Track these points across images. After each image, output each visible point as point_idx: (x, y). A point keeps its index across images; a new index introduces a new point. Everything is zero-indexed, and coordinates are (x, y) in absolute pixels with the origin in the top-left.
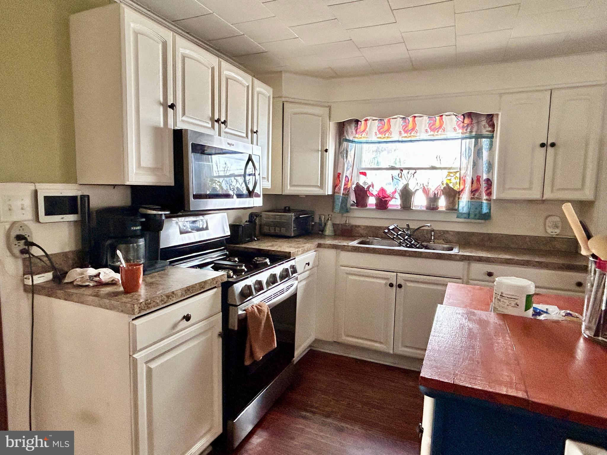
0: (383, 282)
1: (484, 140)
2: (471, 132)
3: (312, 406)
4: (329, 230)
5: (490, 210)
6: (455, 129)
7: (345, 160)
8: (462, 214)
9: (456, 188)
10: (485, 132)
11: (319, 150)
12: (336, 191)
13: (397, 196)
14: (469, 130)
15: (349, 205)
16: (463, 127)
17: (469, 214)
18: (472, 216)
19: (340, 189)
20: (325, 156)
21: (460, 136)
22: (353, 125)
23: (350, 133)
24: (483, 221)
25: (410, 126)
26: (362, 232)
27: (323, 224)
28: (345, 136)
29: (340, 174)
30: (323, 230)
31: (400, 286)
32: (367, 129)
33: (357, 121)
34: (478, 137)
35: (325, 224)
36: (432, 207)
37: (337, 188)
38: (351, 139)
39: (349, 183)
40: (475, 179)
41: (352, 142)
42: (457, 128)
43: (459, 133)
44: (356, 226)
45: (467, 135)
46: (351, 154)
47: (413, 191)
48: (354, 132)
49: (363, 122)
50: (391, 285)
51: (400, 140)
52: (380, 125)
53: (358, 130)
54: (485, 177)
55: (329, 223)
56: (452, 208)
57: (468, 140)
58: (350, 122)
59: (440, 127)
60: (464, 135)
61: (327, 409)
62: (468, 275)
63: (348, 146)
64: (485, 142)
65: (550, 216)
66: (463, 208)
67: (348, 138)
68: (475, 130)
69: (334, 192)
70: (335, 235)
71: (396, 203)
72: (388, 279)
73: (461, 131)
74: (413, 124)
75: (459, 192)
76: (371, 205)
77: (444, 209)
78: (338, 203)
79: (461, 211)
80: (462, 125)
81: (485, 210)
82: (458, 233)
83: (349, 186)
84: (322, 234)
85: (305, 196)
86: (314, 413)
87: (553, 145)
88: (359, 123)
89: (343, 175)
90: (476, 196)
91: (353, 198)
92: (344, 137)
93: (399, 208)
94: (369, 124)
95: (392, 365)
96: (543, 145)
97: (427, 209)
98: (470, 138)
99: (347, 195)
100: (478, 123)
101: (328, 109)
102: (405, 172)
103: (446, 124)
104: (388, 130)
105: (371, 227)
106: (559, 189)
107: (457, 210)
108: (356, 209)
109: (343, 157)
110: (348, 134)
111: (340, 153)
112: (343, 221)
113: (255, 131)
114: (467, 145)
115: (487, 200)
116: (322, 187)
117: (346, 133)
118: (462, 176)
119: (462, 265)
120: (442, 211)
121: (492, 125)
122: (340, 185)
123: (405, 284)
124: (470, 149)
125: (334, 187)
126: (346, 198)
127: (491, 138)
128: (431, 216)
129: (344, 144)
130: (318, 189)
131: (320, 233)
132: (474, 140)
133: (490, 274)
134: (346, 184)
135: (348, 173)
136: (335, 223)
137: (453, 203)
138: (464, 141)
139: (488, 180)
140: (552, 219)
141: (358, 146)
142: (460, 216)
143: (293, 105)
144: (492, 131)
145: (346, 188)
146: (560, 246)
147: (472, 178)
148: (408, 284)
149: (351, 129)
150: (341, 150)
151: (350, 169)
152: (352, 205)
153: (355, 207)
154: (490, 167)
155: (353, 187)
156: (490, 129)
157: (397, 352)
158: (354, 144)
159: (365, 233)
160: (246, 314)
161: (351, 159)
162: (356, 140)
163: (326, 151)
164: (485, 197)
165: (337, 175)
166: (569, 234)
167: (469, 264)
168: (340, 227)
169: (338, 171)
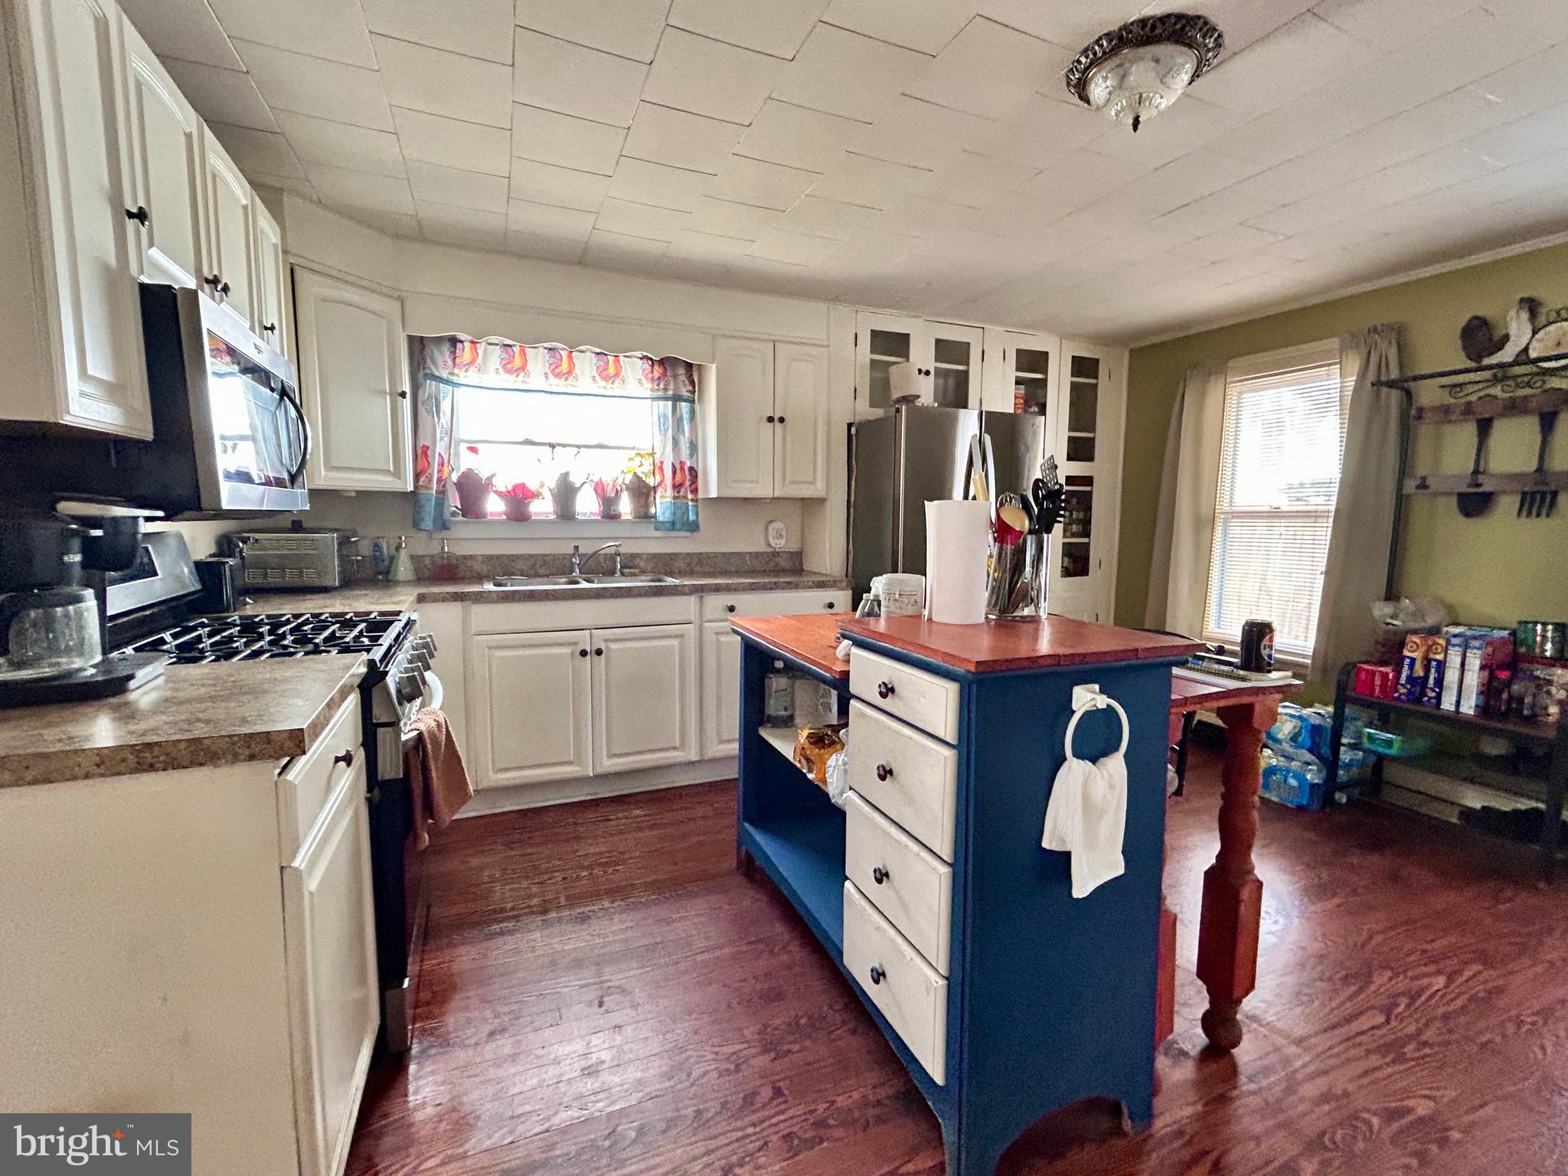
0: (567, 650)
1: (684, 404)
2: (665, 389)
3: (503, 910)
4: (404, 569)
5: (697, 515)
6: (640, 382)
7: (436, 419)
8: (663, 523)
9: (651, 481)
10: (685, 393)
11: (385, 393)
12: (421, 483)
13: (546, 493)
14: (662, 386)
15: (447, 516)
16: (652, 379)
17: (673, 523)
18: (678, 526)
19: (430, 480)
20: (399, 404)
21: (649, 394)
22: (446, 348)
23: (440, 362)
24: (688, 534)
25: (565, 366)
26: (477, 567)
27: (387, 561)
28: (430, 369)
29: (428, 447)
30: (387, 572)
31: (599, 652)
32: (479, 361)
33: (454, 341)
34: (676, 399)
35: (392, 559)
36: (610, 514)
37: (422, 479)
38: (445, 375)
39: (446, 469)
40: (678, 467)
41: (447, 382)
42: (644, 381)
43: (646, 389)
44: (465, 557)
45: (661, 394)
46: (445, 406)
47: (577, 485)
48: (450, 362)
49: (467, 345)
50: (584, 653)
51: (547, 389)
52: (504, 355)
53: (457, 360)
54: (688, 464)
55: (403, 553)
56: (644, 515)
57: (662, 403)
58: (439, 340)
59: (617, 375)
60: (656, 394)
61: (535, 901)
62: (701, 614)
63: (438, 390)
64: (684, 407)
65: (771, 520)
66: (663, 514)
67: (437, 374)
68: (672, 386)
69: (416, 487)
70: (419, 579)
71: (543, 507)
72: (575, 644)
73: (650, 386)
74: (570, 364)
75: (654, 487)
76: (492, 514)
77: (629, 517)
78: (430, 508)
79: (660, 518)
80: (650, 376)
81: (692, 517)
82: (654, 556)
83: (445, 474)
84: (388, 580)
85: (354, 494)
87: (782, 420)
88: (459, 345)
89: (434, 452)
90: (681, 494)
91: (454, 501)
92: (427, 371)
93: (553, 517)
94: (480, 351)
95: (589, 798)
96: (771, 419)
97: (602, 517)
98: (666, 399)
99: (442, 493)
100: (675, 376)
101: (398, 305)
102: (558, 449)
103: (626, 373)
104: (523, 368)
105: (498, 557)
106: (793, 482)
107: (655, 516)
108: (461, 522)
109: (429, 412)
110: (435, 365)
111: (419, 404)
112: (434, 548)
113: (269, 326)
114: (661, 410)
115: (692, 500)
116: (397, 473)
117: (428, 361)
118: (657, 462)
119: (692, 601)
120: (627, 521)
121: (692, 383)
122: (429, 471)
123: (607, 647)
124: (665, 417)
125: (417, 476)
126: (443, 499)
127: (692, 402)
128: (611, 529)
129: (430, 386)
130: (390, 479)
131: (380, 577)
132: (670, 403)
133: (732, 609)
134: (439, 471)
135: (440, 448)
136: (414, 553)
137: (647, 506)
138: (655, 403)
139: (691, 469)
140: (775, 525)
141: (460, 392)
142: (659, 526)
143: (317, 278)
144: (693, 392)
145: (439, 480)
146: (784, 563)
147: (673, 466)
148: (614, 646)
149: (441, 352)
150: (423, 395)
151: (446, 439)
152: (454, 514)
153: (460, 518)
154: (693, 448)
155: (454, 477)
156: (690, 388)
157: (600, 770)
158: (450, 388)
159: (485, 569)
160: (420, 736)
161: (445, 419)
162: (455, 379)
163: (403, 395)
164: (690, 496)
165: (419, 451)
166: (794, 547)
167: (701, 597)
168: (427, 561)
169: (422, 442)
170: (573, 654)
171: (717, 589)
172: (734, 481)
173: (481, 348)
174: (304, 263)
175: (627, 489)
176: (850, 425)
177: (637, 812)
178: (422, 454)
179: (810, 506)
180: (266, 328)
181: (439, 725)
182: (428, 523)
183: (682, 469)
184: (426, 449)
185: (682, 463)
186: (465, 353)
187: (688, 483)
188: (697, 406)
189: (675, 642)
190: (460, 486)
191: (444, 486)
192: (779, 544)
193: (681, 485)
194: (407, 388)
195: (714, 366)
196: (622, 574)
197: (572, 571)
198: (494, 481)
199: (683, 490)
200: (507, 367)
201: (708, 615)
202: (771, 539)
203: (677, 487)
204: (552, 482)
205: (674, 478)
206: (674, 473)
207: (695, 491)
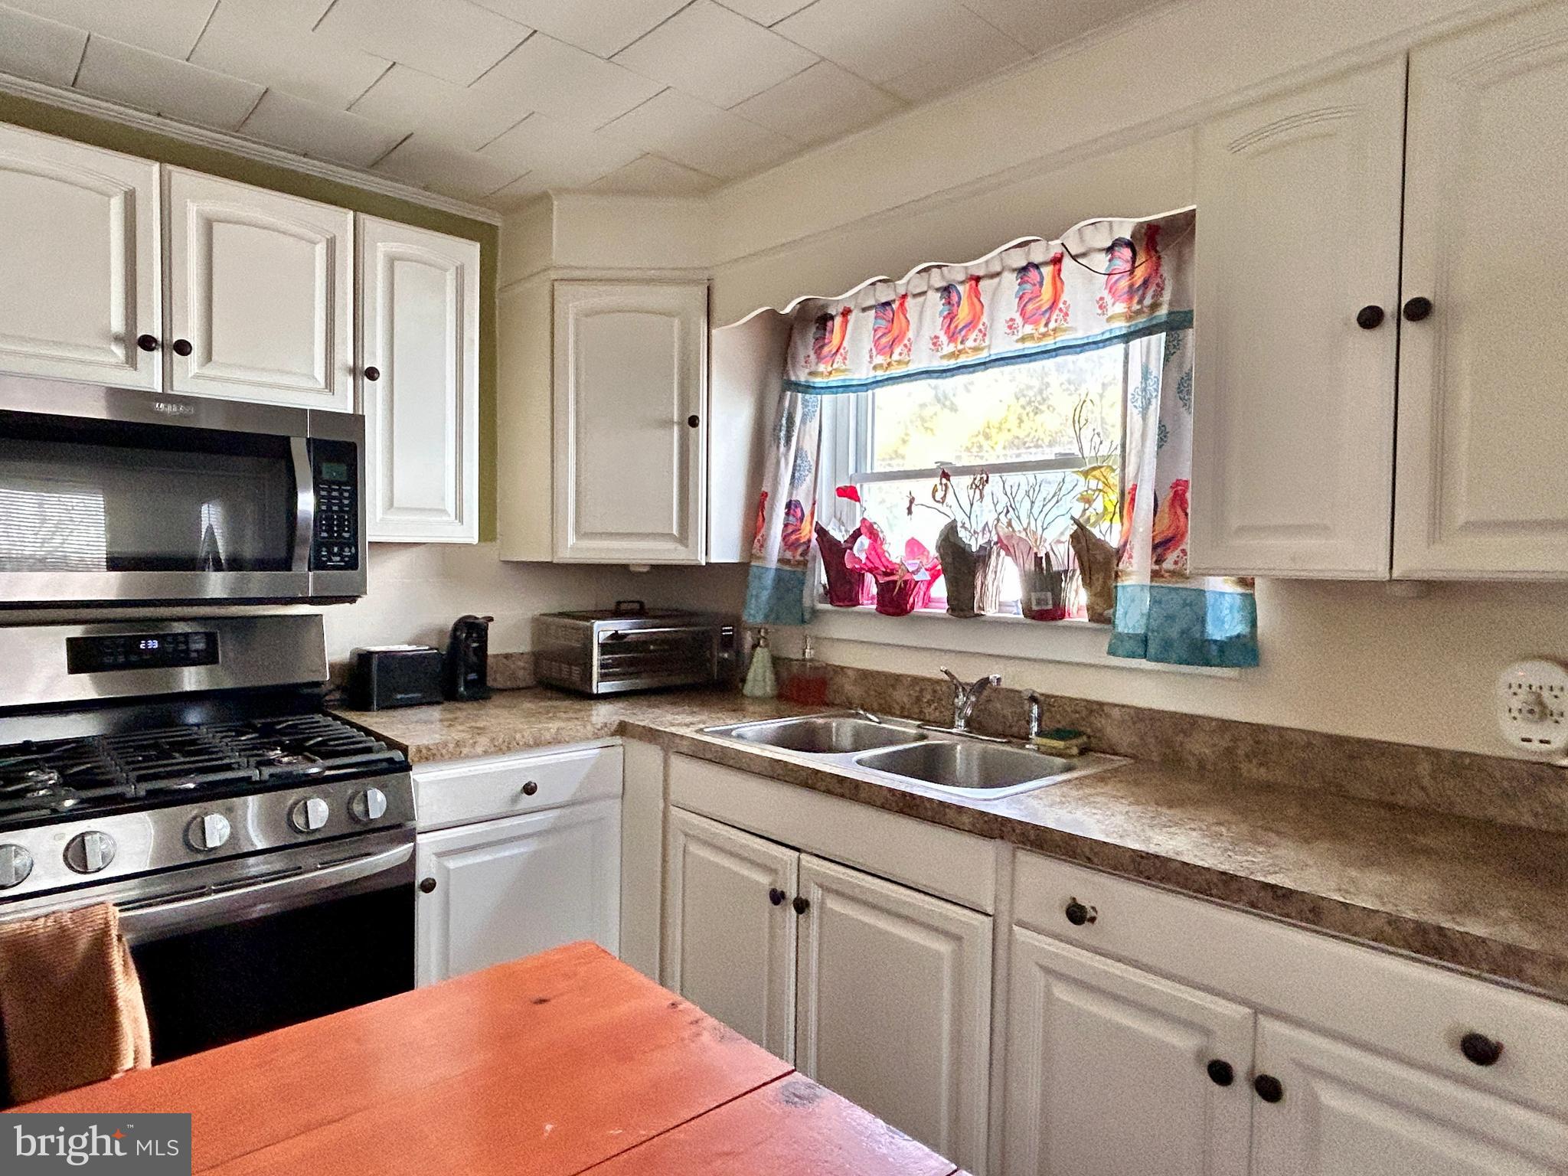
2: (1155, 306)
5: (1253, 624)
6: (1102, 304)
8: (1125, 637)
9: (1114, 540)
11: (672, 422)
15: (809, 600)
17: (1145, 641)
19: (767, 542)
20: (692, 438)
21: (1121, 326)
22: (812, 331)
23: (801, 359)
25: (965, 313)
28: (787, 372)
29: (768, 495)
31: (801, 906)
34: (1178, 323)
38: (804, 379)
39: (807, 526)
41: (807, 388)
43: (1117, 316)
45: (1141, 321)
47: (977, 551)
48: (813, 357)
49: (838, 320)
50: (775, 898)
51: (936, 366)
52: (881, 322)
55: (762, 654)
57: (1145, 342)
59: (1054, 304)
60: (1134, 324)
62: (1011, 897)
65: (1517, 661)
66: (1126, 614)
67: (795, 378)
68: (1167, 296)
69: (744, 553)
70: (779, 695)
72: (771, 872)
73: (1120, 308)
74: (973, 307)
75: (1118, 551)
77: (1083, 618)
79: (1120, 623)
81: (1228, 626)
83: (805, 535)
87: (1420, 309)
88: (829, 324)
89: (777, 497)
90: (1168, 565)
92: (785, 378)
93: (945, 609)
94: (851, 326)
96: (1371, 318)
98: (1152, 330)
99: (799, 565)
101: (701, 290)
103: (1074, 290)
104: (901, 336)
107: (1111, 621)
110: (795, 365)
116: (684, 537)
118: (1128, 482)
119: (989, 854)
120: (1080, 626)
122: (763, 532)
124: (1146, 375)
128: (1041, 643)
132: (1157, 341)
133: (1077, 914)
134: (796, 529)
135: (798, 491)
138: (1135, 345)
140: (1522, 675)
141: (815, 398)
142: (1118, 645)
147: (1155, 492)
148: (834, 904)
149: (806, 347)
151: (808, 479)
153: (825, 604)
158: (809, 398)
162: (817, 381)
163: (692, 422)
165: (758, 501)
167: (1013, 857)
168: (794, 668)
169: (763, 487)
170: (758, 889)
171: (1037, 839)
172: (1241, 530)
173: (852, 318)
174: (569, 274)
178: (759, 506)
184: (764, 497)
189: (943, 947)
191: (805, 553)
192: (1541, 739)
201: (1028, 905)
202: (1506, 719)
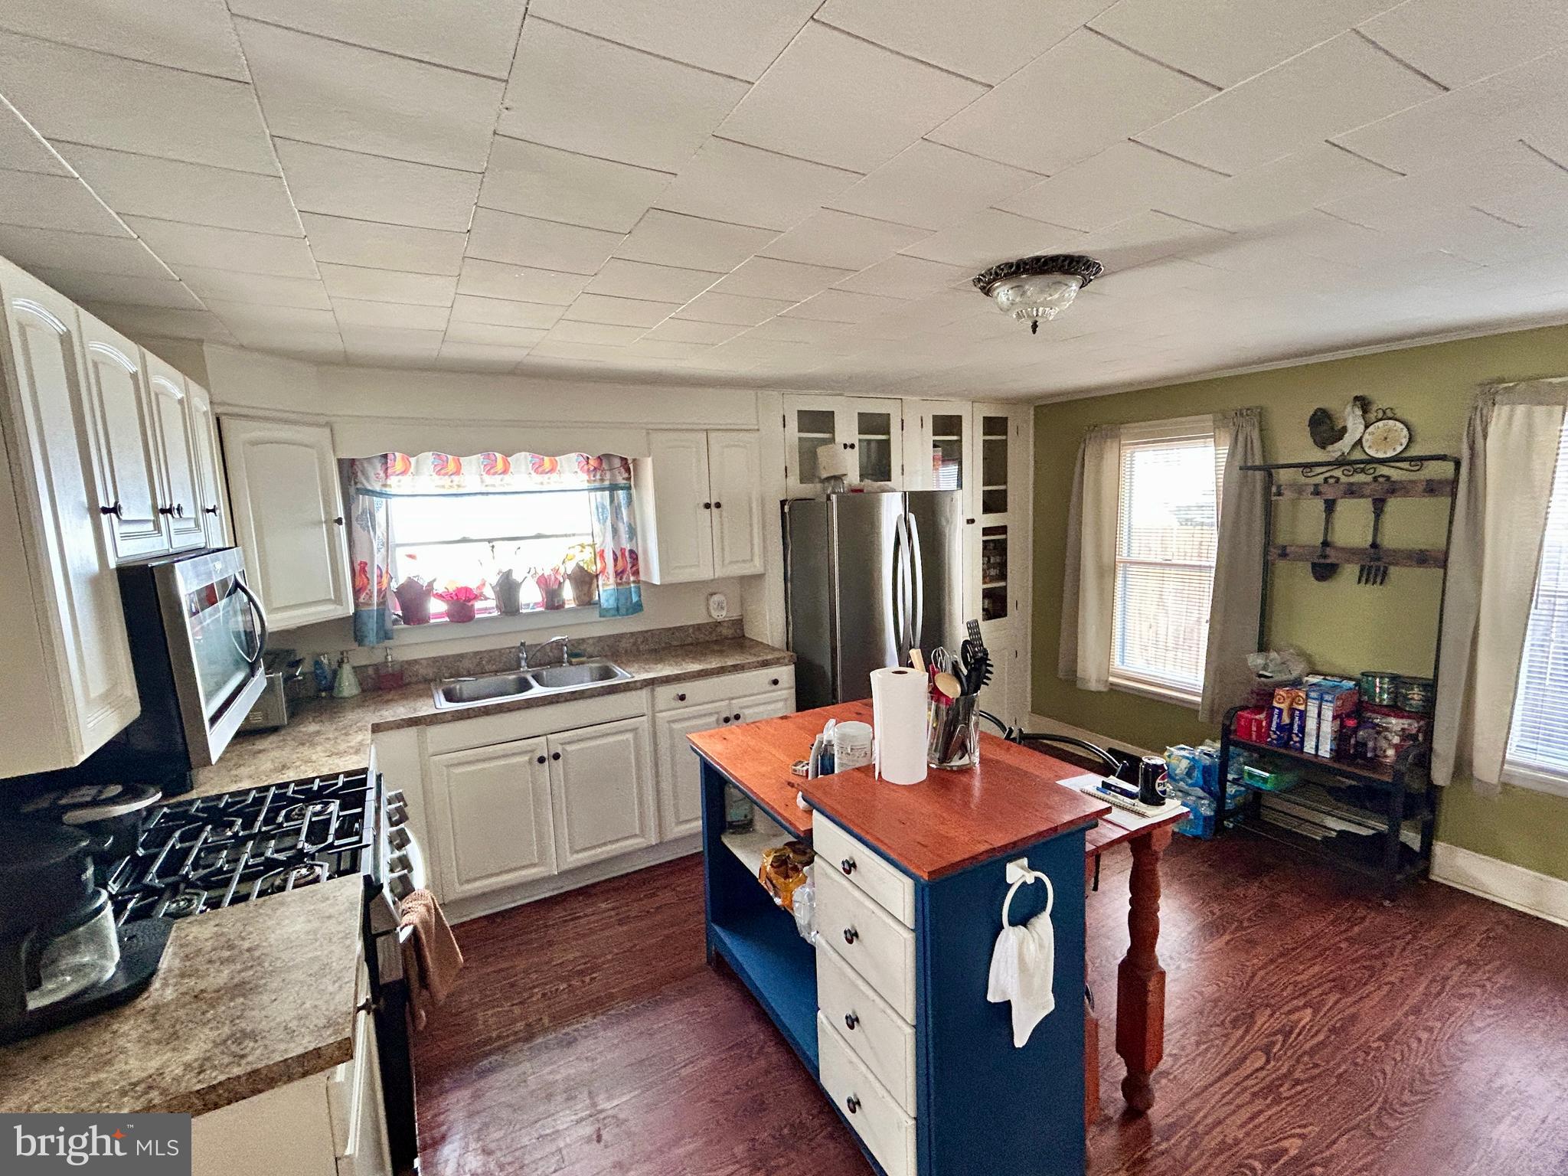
0: (525, 759)
1: (620, 492)
2: (602, 480)
3: (489, 1041)
4: (348, 685)
5: (640, 598)
6: (576, 474)
7: (372, 533)
8: (607, 610)
9: (592, 569)
10: (621, 481)
11: (321, 522)
12: (361, 600)
13: (489, 592)
14: (598, 477)
15: (388, 625)
16: (588, 471)
17: (618, 609)
18: (623, 611)
19: (370, 595)
20: (335, 532)
21: (586, 485)
22: (377, 465)
23: (372, 475)
24: (633, 615)
25: (500, 466)
26: (422, 671)
27: (329, 677)
28: (362, 483)
29: (366, 564)
30: (330, 688)
31: (556, 757)
32: (412, 469)
33: (385, 458)
34: (613, 488)
35: (335, 673)
36: (553, 602)
37: (363, 596)
38: (377, 488)
39: (385, 580)
40: (619, 554)
41: (380, 494)
42: (580, 473)
43: (582, 480)
44: (409, 663)
45: (597, 485)
46: (380, 517)
47: (520, 580)
48: (382, 474)
50: (541, 760)
51: (484, 490)
52: (438, 465)
53: (389, 471)
54: (628, 548)
55: (347, 669)
56: (586, 600)
57: (599, 493)
59: (553, 470)
60: (592, 485)
61: (520, 1025)
62: (653, 706)
63: (372, 503)
64: (621, 495)
65: (712, 594)
66: (607, 601)
67: (370, 488)
68: (608, 476)
69: (356, 605)
70: (363, 691)
71: (487, 606)
72: (532, 751)
73: (586, 478)
74: (505, 464)
75: (597, 575)
76: (435, 617)
77: (573, 605)
78: (372, 625)
79: (604, 604)
80: (586, 467)
81: (635, 599)
82: (602, 638)
83: (385, 586)
84: (332, 698)
86: (503, 1049)
87: (718, 505)
88: (391, 459)
89: (373, 564)
90: (624, 579)
91: (395, 609)
92: (359, 486)
93: (496, 613)
94: (413, 459)
95: (556, 893)
96: (707, 506)
97: (547, 608)
98: (603, 489)
99: (383, 603)
100: (611, 469)
101: (327, 431)
102: (497, 546)
103: (562, 467)
104: (458, 473)
105: (443, 658)
106: (731, 563)
107: (598, 603)
108: (403, 629)
109: (365, 528)
110: (367, 479)
111: (353, 519)
112: (377, 657)
113: (211, 508)
114: (599, 500)
115: (634, 582)
116: (338, 600)
117: (359, 474)
118: (598, 550)
119: (644, 693)
120: (571, 610)
121: (628, 470)
122: (369, 587)
123: (564, 749)
124: (603, 507)
125: (357, 592)
126: (384, 610)
127: (629, 488)
128: (556, 618)
129: (363, 501)
130: (331, 607)
131: (324, 694)
132: (607, 493)
133: (682, 698)
134: (379, 583)
135: (378, 559)
136: (355, 665)
137: (590, 594)
138: (593, 494)
139: (632, 552)
140: (716, 598)
141: (392, 501)
142: (604, 613)
143: (244, 423)
144: (629, 479)
145: (380, 591)
146: (726, 631)
147: (614, 553)
148: (569, 748)
149: (375, 468)
150: (356, 511)
151: (383, 550)
152: (395, 622)
153: (402, 625)
154: (632, 533)
155: (394, 586)
156: (626, 475)
157: (565, 867)
158: (384, 500)
159: (430, 673)
160: (415, 931)
161: (381, 530)
162: (388, 490)
163: (339, 521)
164: (632, 579)
165: (357, 568)
166: (735, 615)
167: (653, 690)
168: (371, 671)
169: (359, 559)
170: (530, 762)
171: (667, 680)
172: (676, 568)
174: (230, 410)
175: (569, 577)
176: (783, 503)
177: (603, 906)
178: (359, 571)
179: (750, 582)
180: (208, 511)
181: (429, 910)
182: (372, 637)
183: (623, 554)
184: (363, 565)
185: (623, 550)
186: (398, 462)
187: (629, 566)
188: (633, 491)
189: (629, 736)
190: (400, 593)
191: (384, 596)
192: (721, 615)
193: (623, 572)
194: (341, 514)
195: (649, 460)
196: (571, 664)
197: (519, 666)
198: (435, 586)
199: (625, 577)
200: (441, 470)
201: (661, 704)
202: (712, 612)
203: (619, 574)
204: (494, 579)
205: (615, 566)
206: (616, 560)
207: (636, 573)
